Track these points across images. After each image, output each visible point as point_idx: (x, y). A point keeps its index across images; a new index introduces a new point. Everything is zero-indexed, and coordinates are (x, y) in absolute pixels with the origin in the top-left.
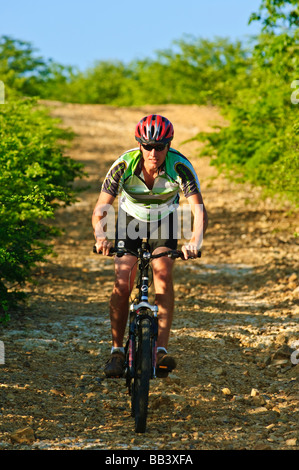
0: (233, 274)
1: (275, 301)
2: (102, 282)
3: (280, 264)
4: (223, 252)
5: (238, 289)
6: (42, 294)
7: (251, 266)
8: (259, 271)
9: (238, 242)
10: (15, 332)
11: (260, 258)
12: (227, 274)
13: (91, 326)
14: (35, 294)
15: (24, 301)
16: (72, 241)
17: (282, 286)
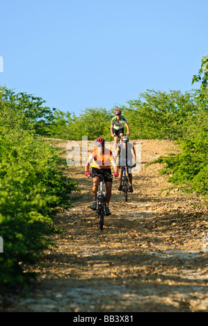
0: (185, 257)
2: (92, 265)
4: (178, 242)
5: (189, 268)
6: (48, 273)
7: (198, 251)
8: (203, 255)
9: (189, 234)
10: (28, 300)
12: (181, 258)
13: (83, 294)
14: (43, 273)
15: (36, 279)
16: (70, 236)
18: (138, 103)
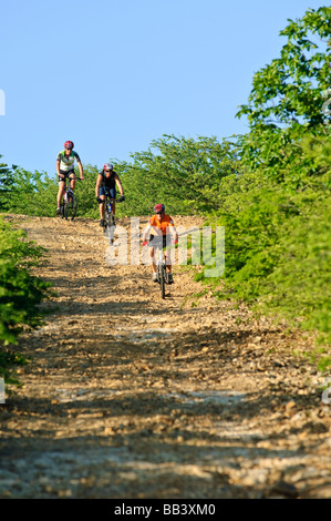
0: (223, 402)
1: (270, 432)
2: (74, 415)
3: (276, 390)
4: (211, 378)
5: (229, 419)
6: (5, 429)
7: (243, 393)
8: (252, 398)
9: (229, 366)
11: (254, 384)
12: (217, 403)
13: (60, 463)
16: (40, 370)
17: (278, 415)
18: (147, 158)
